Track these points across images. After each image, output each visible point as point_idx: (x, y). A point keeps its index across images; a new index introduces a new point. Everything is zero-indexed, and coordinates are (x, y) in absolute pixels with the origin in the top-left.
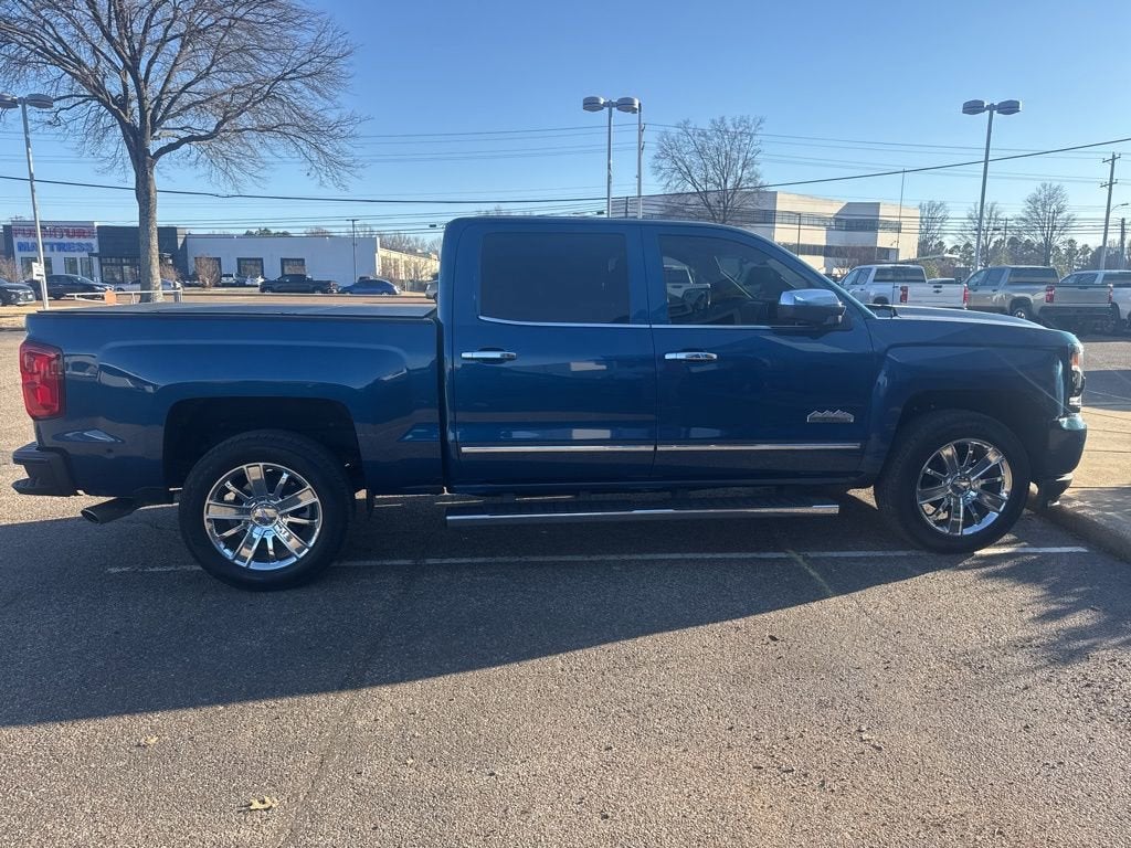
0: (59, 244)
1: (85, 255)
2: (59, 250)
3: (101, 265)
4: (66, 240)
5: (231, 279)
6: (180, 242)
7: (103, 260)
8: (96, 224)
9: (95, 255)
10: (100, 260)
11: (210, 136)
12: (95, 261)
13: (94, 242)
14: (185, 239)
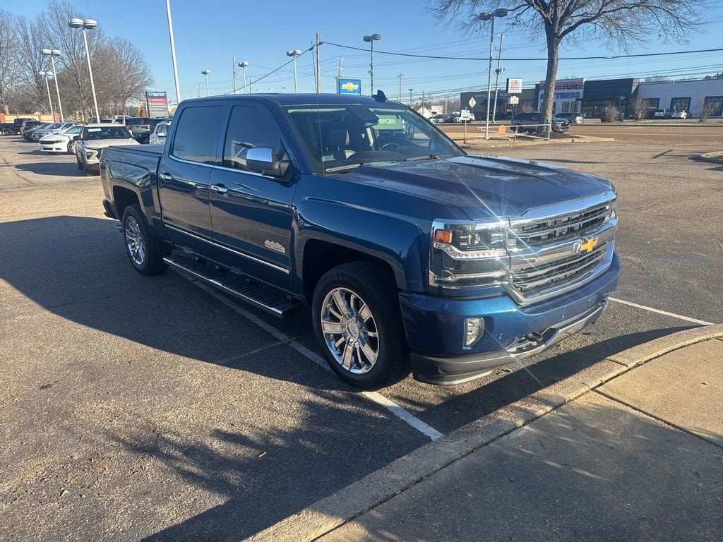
0: (561, 94)
1: (574, 100)
2: (561, 97)
3: (583, 106)
4: (566, 91)
5: (662, 113)
6: (634, 88)
7: (584, 103)
8: (585, 80)
9: (580, 100)
10: (582, 103)
11: (598, 15)
12: (580, 103)
13: (581, 91)
14: (638, 86)
